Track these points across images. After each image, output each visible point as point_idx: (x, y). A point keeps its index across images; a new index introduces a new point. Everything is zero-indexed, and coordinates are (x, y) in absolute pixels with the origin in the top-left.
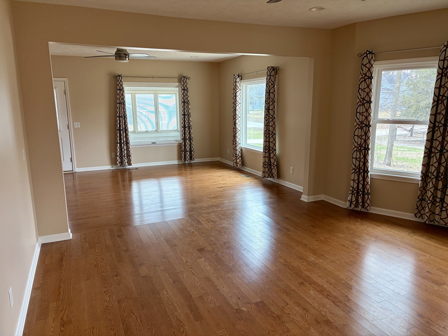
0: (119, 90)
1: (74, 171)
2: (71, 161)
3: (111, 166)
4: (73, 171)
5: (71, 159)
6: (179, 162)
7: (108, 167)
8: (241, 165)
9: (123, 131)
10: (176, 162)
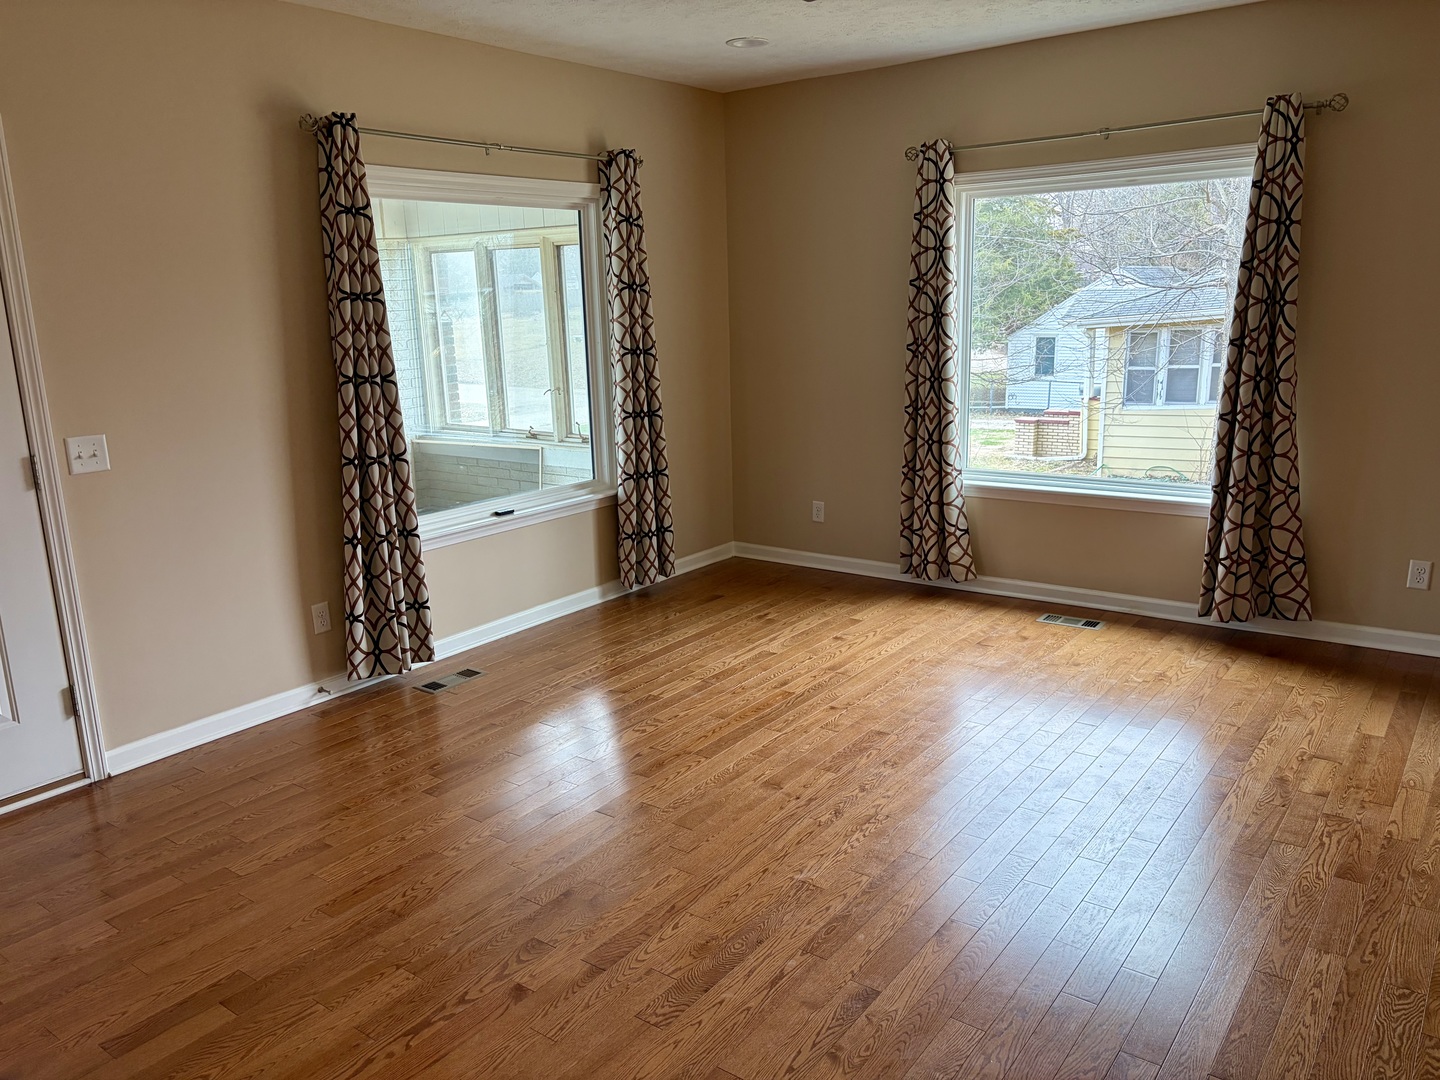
0: (348, 211)
1: (94, 777)
2: (72, 708)
3: (314, 687)
4: (85, 775)
5: (70, 695)
6: (604, 594)
7: (299, 697)
8: (973, 568)
9: (381, 464)
10: (591, 597)
